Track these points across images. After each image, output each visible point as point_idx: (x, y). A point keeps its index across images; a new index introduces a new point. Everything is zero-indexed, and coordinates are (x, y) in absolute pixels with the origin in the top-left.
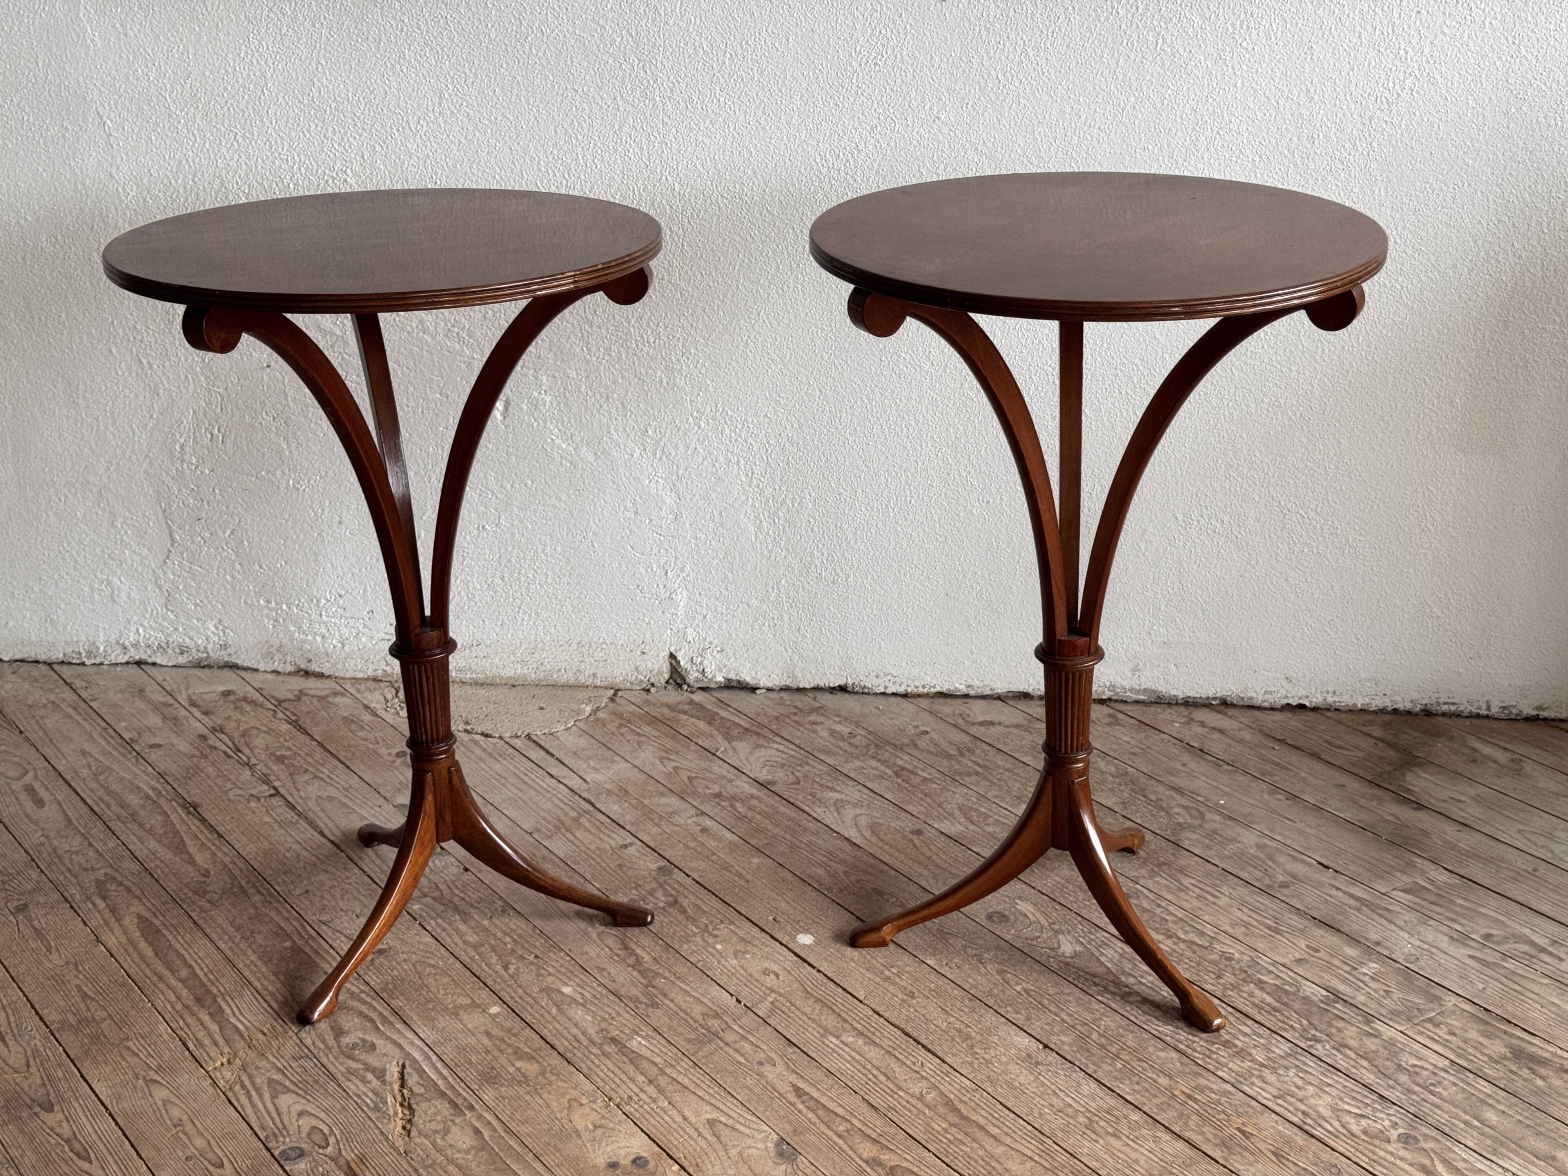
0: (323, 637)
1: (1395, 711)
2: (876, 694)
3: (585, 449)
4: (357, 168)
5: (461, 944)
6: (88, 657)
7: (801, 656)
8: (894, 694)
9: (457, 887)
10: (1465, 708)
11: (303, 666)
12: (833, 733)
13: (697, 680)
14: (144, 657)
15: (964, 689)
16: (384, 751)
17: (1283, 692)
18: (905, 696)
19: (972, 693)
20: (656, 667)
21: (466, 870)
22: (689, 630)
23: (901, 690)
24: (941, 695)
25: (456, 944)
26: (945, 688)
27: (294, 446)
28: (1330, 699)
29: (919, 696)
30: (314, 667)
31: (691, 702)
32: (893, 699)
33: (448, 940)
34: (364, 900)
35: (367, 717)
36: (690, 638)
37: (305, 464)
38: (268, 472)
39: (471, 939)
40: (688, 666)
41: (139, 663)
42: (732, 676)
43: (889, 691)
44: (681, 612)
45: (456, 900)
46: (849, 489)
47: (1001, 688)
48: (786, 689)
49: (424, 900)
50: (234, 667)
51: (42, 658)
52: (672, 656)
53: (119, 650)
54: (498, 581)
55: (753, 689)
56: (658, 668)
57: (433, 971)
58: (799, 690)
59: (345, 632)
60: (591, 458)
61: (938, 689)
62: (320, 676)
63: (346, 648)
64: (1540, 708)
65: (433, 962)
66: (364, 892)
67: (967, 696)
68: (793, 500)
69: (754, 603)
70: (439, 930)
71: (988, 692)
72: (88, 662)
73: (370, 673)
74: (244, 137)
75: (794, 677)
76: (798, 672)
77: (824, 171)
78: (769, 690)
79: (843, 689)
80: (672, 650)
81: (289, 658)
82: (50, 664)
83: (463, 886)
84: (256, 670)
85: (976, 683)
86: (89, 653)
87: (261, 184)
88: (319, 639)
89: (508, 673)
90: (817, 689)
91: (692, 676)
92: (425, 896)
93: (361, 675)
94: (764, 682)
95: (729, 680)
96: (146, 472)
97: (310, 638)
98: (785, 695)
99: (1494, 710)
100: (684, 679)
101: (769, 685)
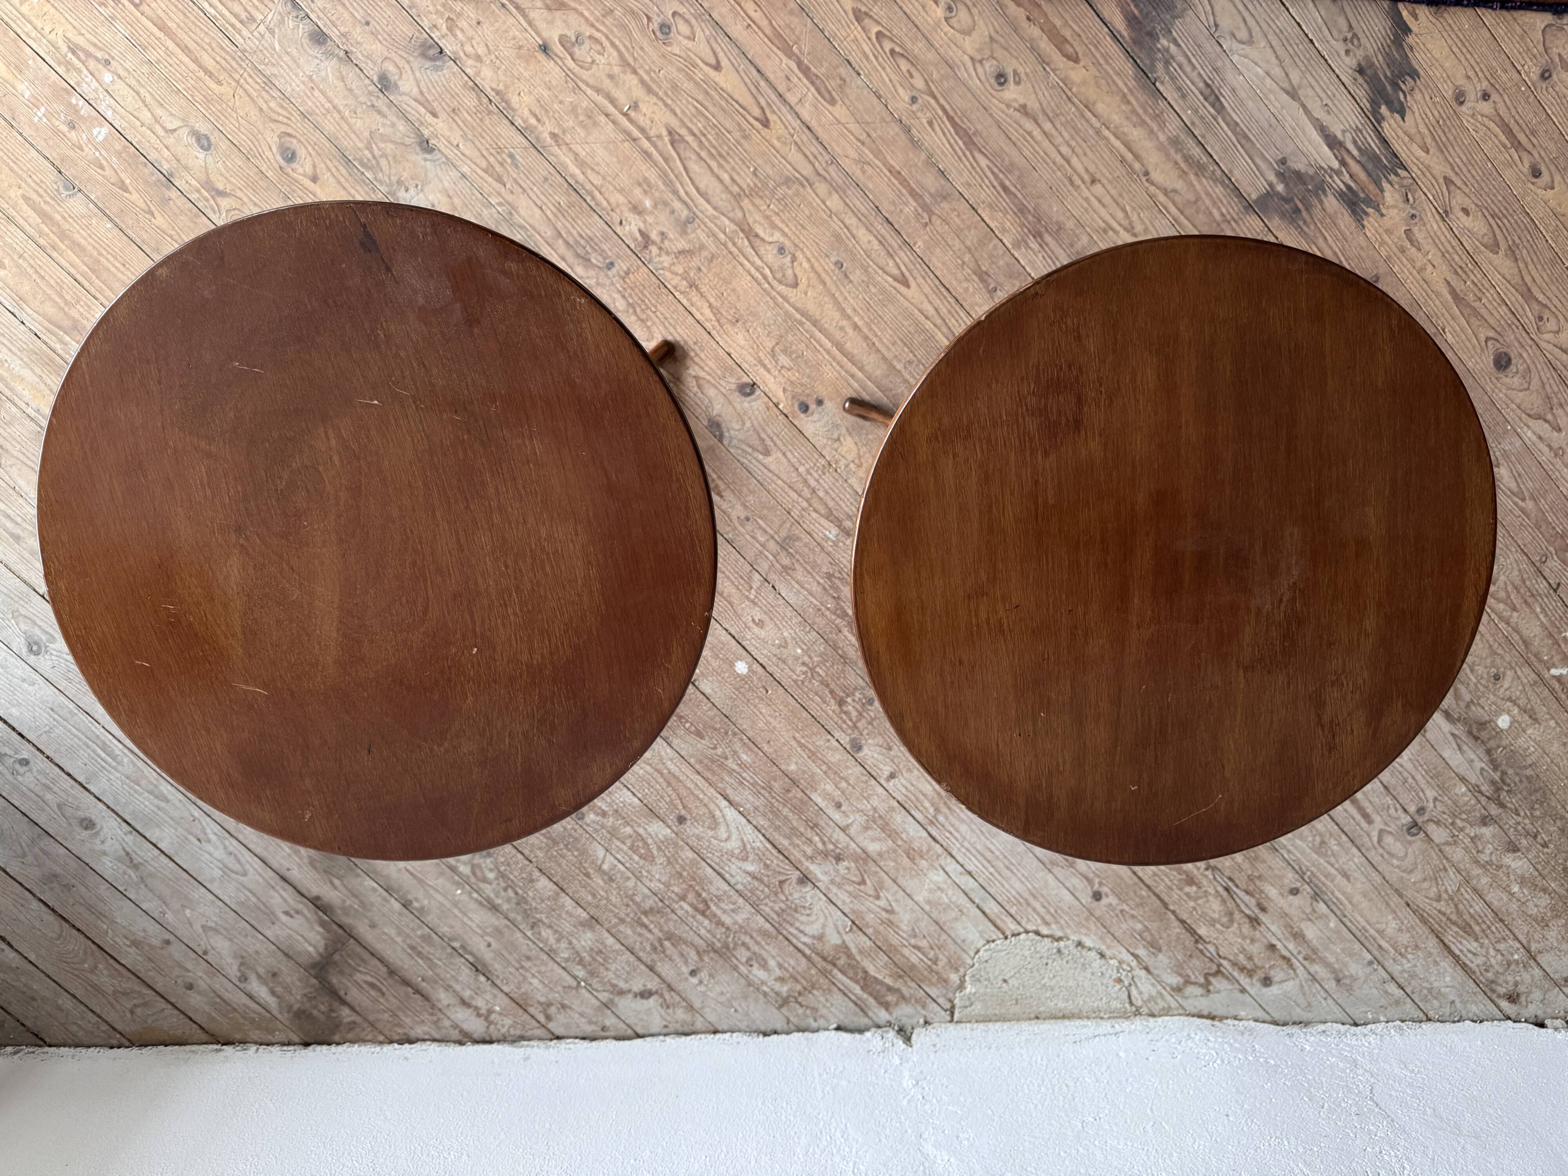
0: (1208, 1040)
1: (329, 1044)
2: (739, 1031)
6: (1400, 1026)
7: (802, 1052)
8: (724, 1032)
10: (276, 1049)
11: (1217, 1022)
13: (887, 1032)
15: (668, 1039)
17: (413, 1051)
18: (715, 1032)
19: (661, 1038)
20: (922, 1037)
22: (898, 1062)
23: (719, 1036)
24: (686, 1034)
26: (683, 1038)
28: (378, 1049)
29: (704, 1032)
30: (1209, 1022)
32: (725, 1028)
35: (1142, 954)
36: (896, 1057)
37: (1277, 1158)
38: (1309, 1150)
40: (895, 1041)
41: (1356, 1024)
42: (858, 1036)
43: (729, 1034)
44: (906, 1074)
46: (763, 1164)
47: (638, 1041)
48: (813, 1030)
50: (1276, 1023)
51: (1439, 1024)
52: (910, 1045)
53: (1378, 1032)
54: (1071, 1084)
55: (838, 1028)
56: (920, 1037)
58: (803, 1031)
59: (1191, 1044)
61: (689, 1038)
62: (1199, 1016)
63: (1186, 1034)
64: (220, 1050)
67: (666, 1035)
68: (814, 1153)
69: (844, 1083)
71: (648, 1038)
72: (1399, 1023)
73: (1159, 1019)
75: (807, 1039)
76: (804, 1042)
78: (826, 1029)
79: (765, 1033)
80: (910, 1049)
82: (1429, 1020)
84: (1256, 1020)
85: (657, 1043)
86: (1401, 1028)
90: (788, 1032)
91: (891, 1034)
93: (1166, 1018)
94: (831, 1034)
95: (861, 1033)
97: (1220, 1040)
98: (814, 1027)
99: (253, 1048)
100: (898, 1032)
101: (827, 1033)
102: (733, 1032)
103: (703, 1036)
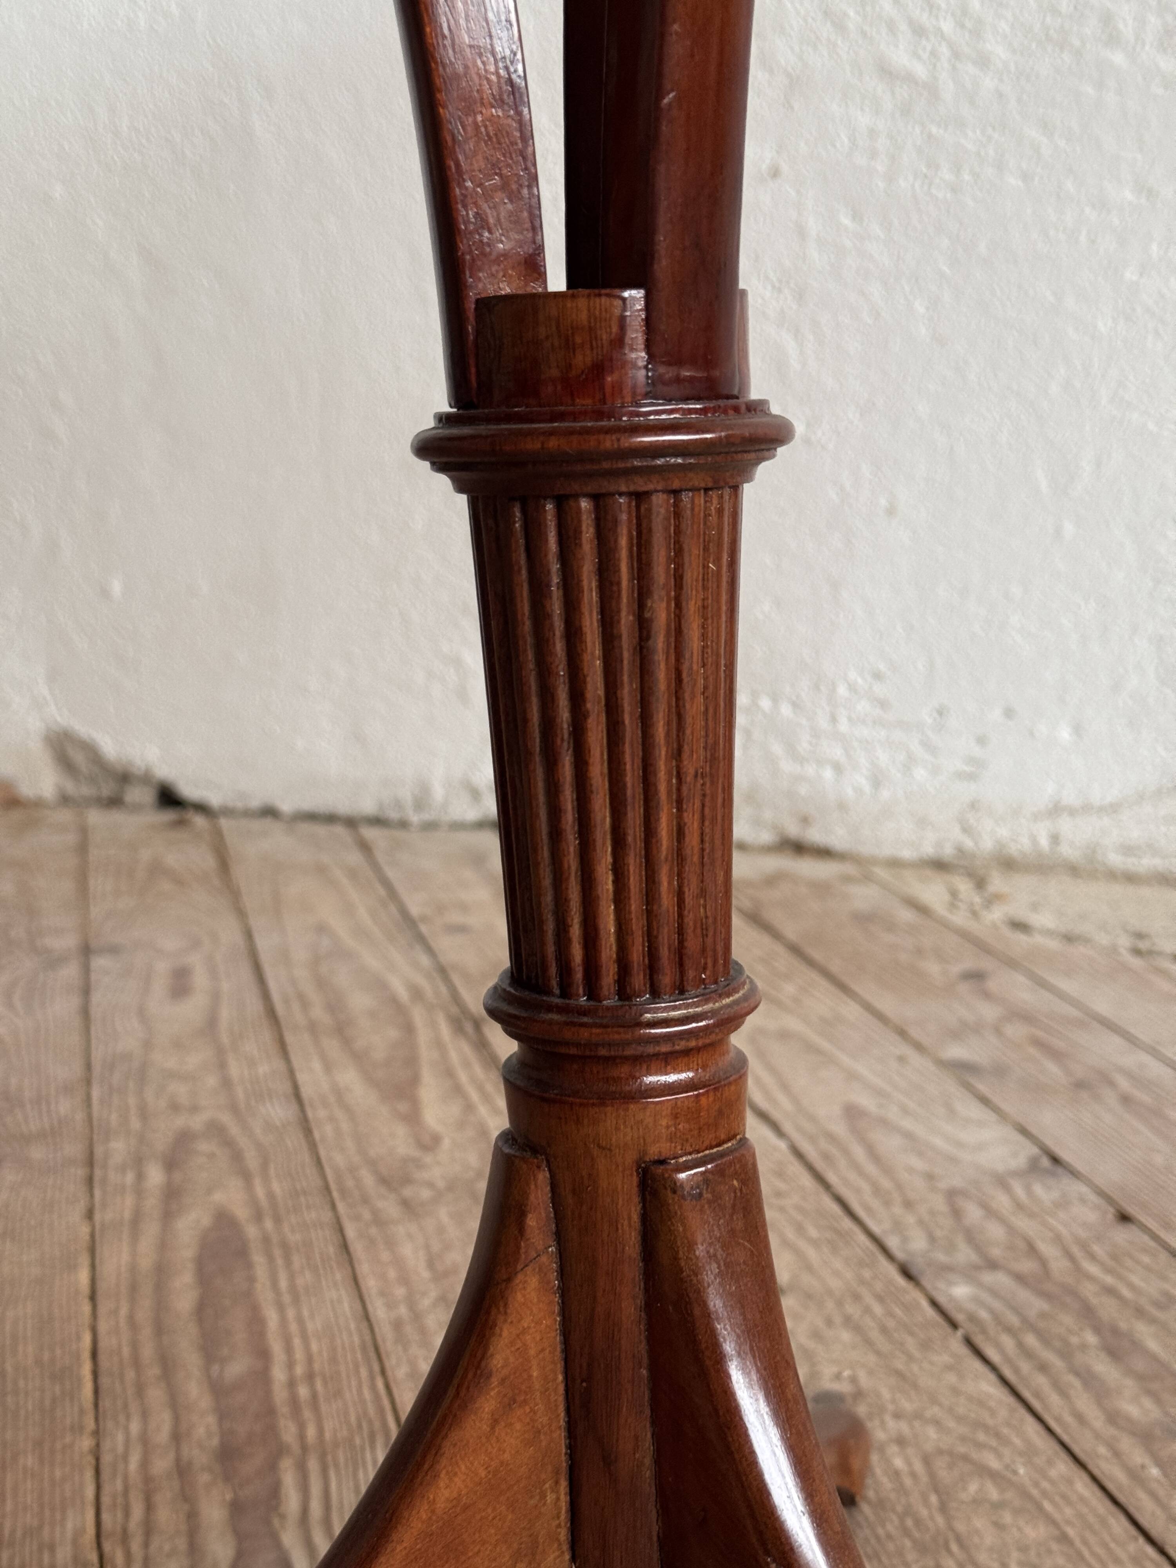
0: (838, 768)
5: (1097, 1419)
9: (1093, 1257)
16: (933, 968)
21: (1124, 1218)
25: (1081, 1418)
30: (815, 836)
33: (1054, 1399)
34: (811, 1253)
35: (906, 915)
39: (1133, 1410)
45: (1088, 1290)
49: (989, 1278)
51: (341, 810)
57: (994, 1494)
59: (883, 757)
62: (824, 853)
63: (885, 794)
65: (994, 1464)
66: (813, 1232)
70: (1025, 1367)
73: (928, 849)
81: (768, 815)
82: (351, 823)
83: (1114, 1257)
86: (420, 804)
88: (828, 774)
92: (993, 1265)
93: (907, 854)
97: (810, 770)
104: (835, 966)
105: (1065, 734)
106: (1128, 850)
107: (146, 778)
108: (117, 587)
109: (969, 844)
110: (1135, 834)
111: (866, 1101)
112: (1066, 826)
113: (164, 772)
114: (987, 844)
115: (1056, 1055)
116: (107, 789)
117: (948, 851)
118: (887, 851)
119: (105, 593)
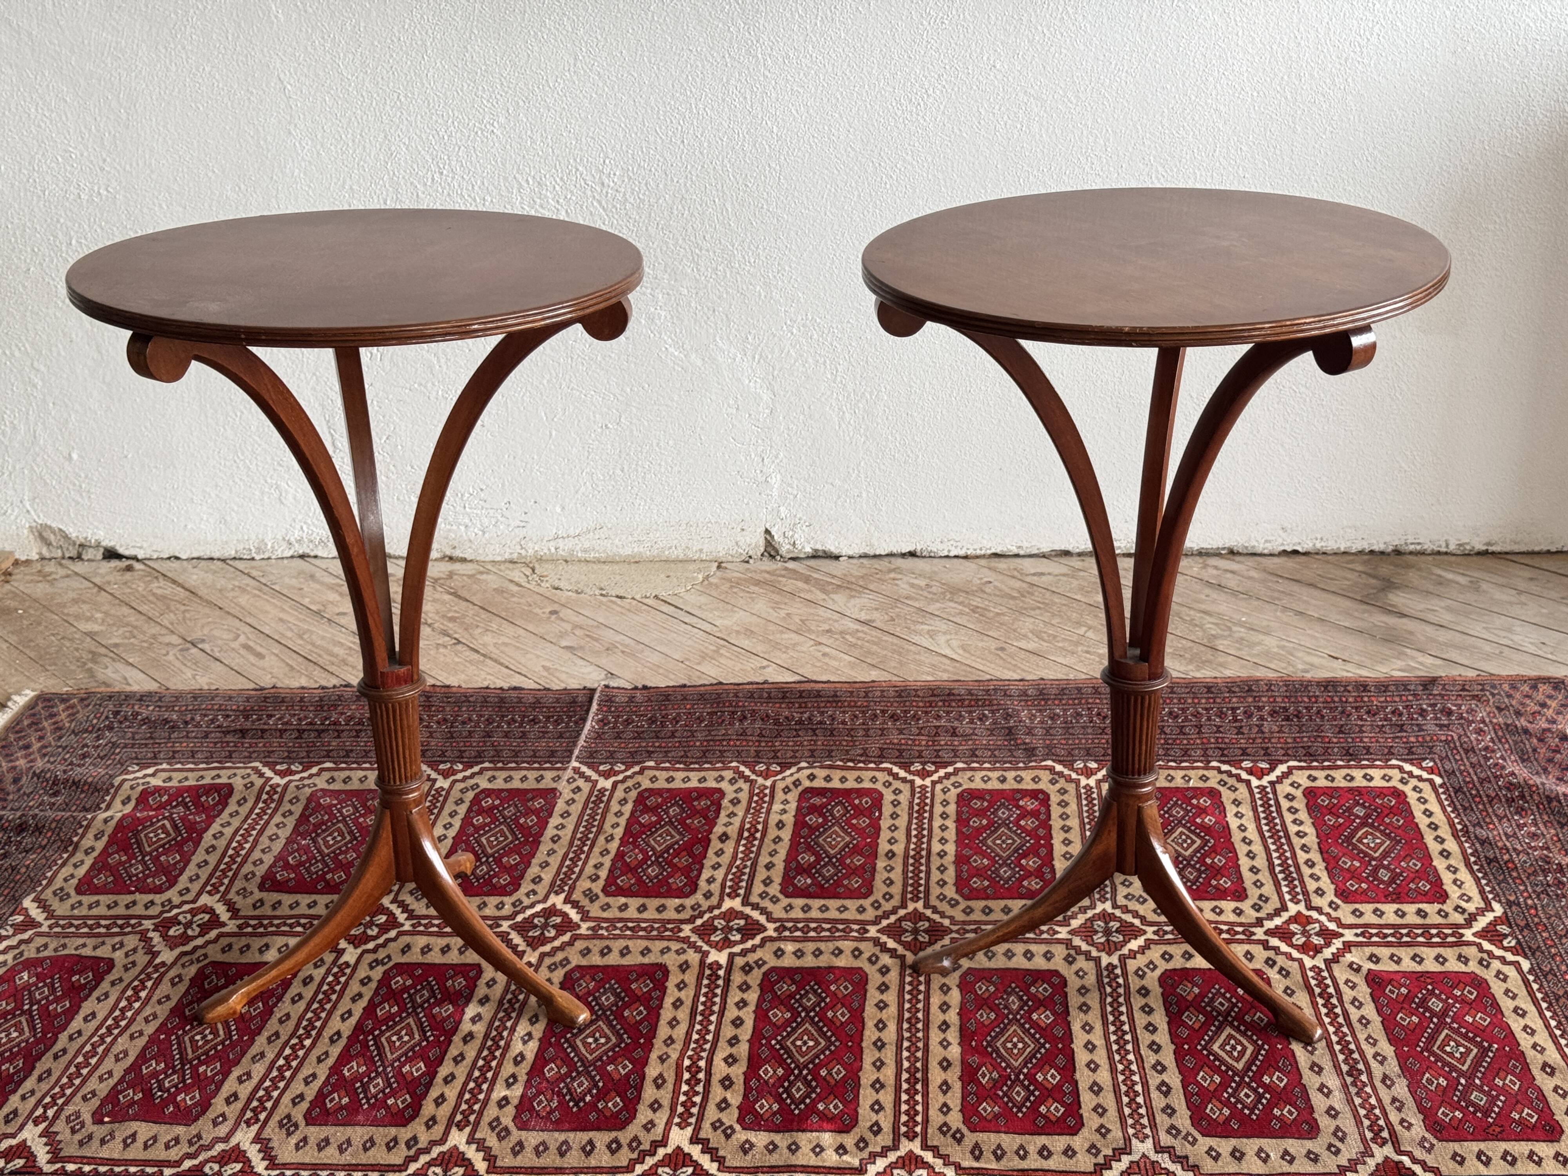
1: (1372, 552)
2: (941, 557)
3: (693, 356)
4: (502, 120)
6: (258, 553)
7: (877, 527)
8: (956, 557)
10: (1428, 547)
11: (448, 553)
12: (912, 585)
13: (789, 551)
14: (307, 551)
15: (1015, 551)
16: (538, 611)
17: (1280, 541)
18: (966, 557)
19: (1022, 553)
20: (754, 541)
22: (782, 510)
23: (962, 553)
24: (996, 555)
26: (998, 551)
27: (443, 361)
28: (1319, 545)
29: (977, 557)
30: (458, 553)
31: (786, 569)
32: (955, 560)
35: (513, 588)
36: (783, 516)
37: (453, 376)
38: (420, 384)
40: (781, 540)
41: (302, 557)
42: (819, 547)
43: (952, 554)
44: (775, 493)
46: (918, 382)
47: (1046, 548)
48: (865, 556)
51: (216, 555)
52: (767, 532)
53: (285, 545)
54: (618, 472)
55: (837, 558)
58: (875, 556)
59: (486, 521)
60: (699, 363)
61: (993, 551)
62: (464, 560)
63: (487, 535)
64: (1488, 544)
67: (1017, 556)
68: (871, 394)
69: (837, 482)
71: (1035, 552)
72: (257, 557)
73: (507, 556)
74: (406, 96)
75: (872, 545)
76: (874, 541)
77: (899, 113)
78: (850, 557)
79: (912, 554)
80: (767, 527)
82: (224, 560)
85: (1025, 544)
86: (259, 550)
87: (420, 137)
88: (462, 528)
89: (627, 551)
90: (891, 555)
91: (785, 548)
93: (499, 558)
94: (845, 551)
95: (816, 551)
96: (314, 389)
98: (864, 561)
99: (1452, 547)
100: (777, 552)
101: (851, 553)
102: (947, 557)
103: (979, 552)
104: (503, 614)
105: (558, 510)
106: (585, 551)
107: (98, 545)
108: (75, 456)
109: (523, 552)
110: (587, 545)
111: (548, 664)
112: (561, 543)
113: (107, 543)
114: (531, 552)
115: (597, 640)
116: (74, 553)
117: (515, 556)
118: (490, 558)
119: (70, 458)
